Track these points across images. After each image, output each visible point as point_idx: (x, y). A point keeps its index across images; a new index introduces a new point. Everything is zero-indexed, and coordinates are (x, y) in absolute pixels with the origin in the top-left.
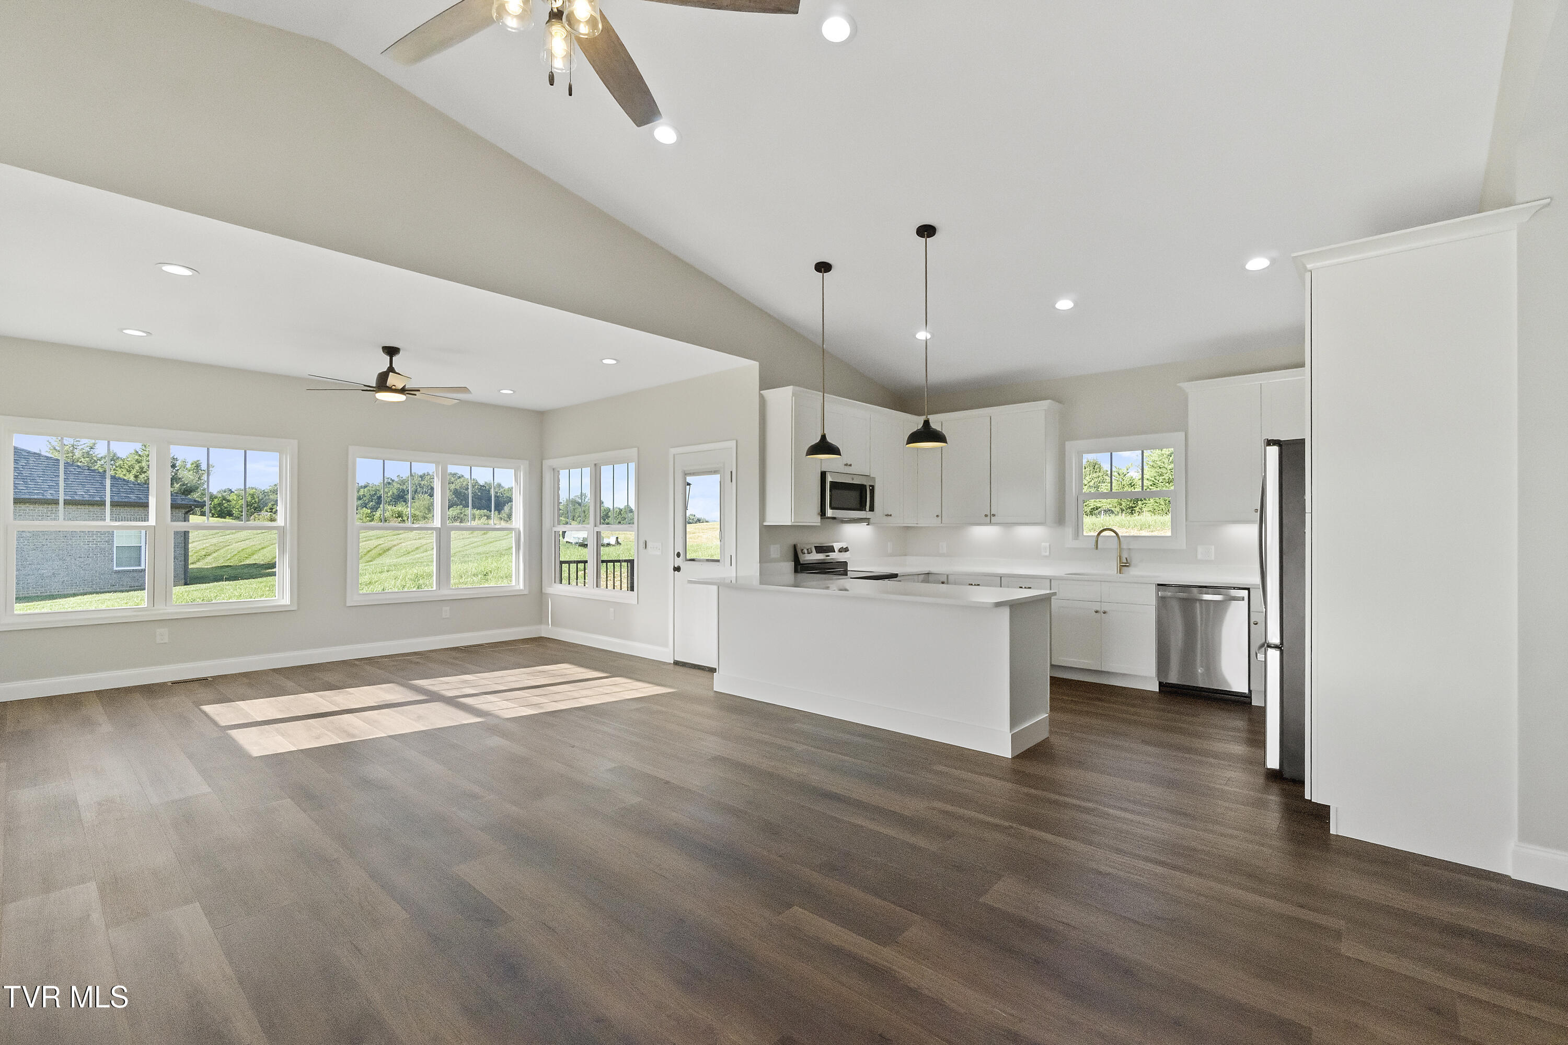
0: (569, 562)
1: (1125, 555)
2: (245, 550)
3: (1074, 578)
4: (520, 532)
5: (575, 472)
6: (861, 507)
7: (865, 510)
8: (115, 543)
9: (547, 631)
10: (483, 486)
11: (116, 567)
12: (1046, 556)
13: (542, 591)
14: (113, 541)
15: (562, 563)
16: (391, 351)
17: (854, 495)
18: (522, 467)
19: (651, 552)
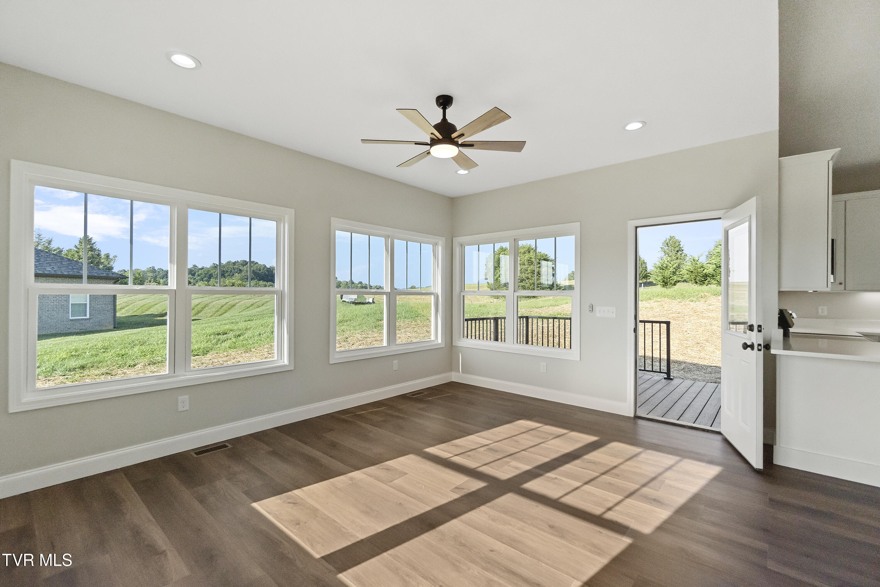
2: (145, 305)
8: (70, 301)
9: (458, 377)
10: (269, 269)
11: (71, 317)
13: (452, 344)
14: (69, 300)
18: (440, 243)
19: (598, 315)
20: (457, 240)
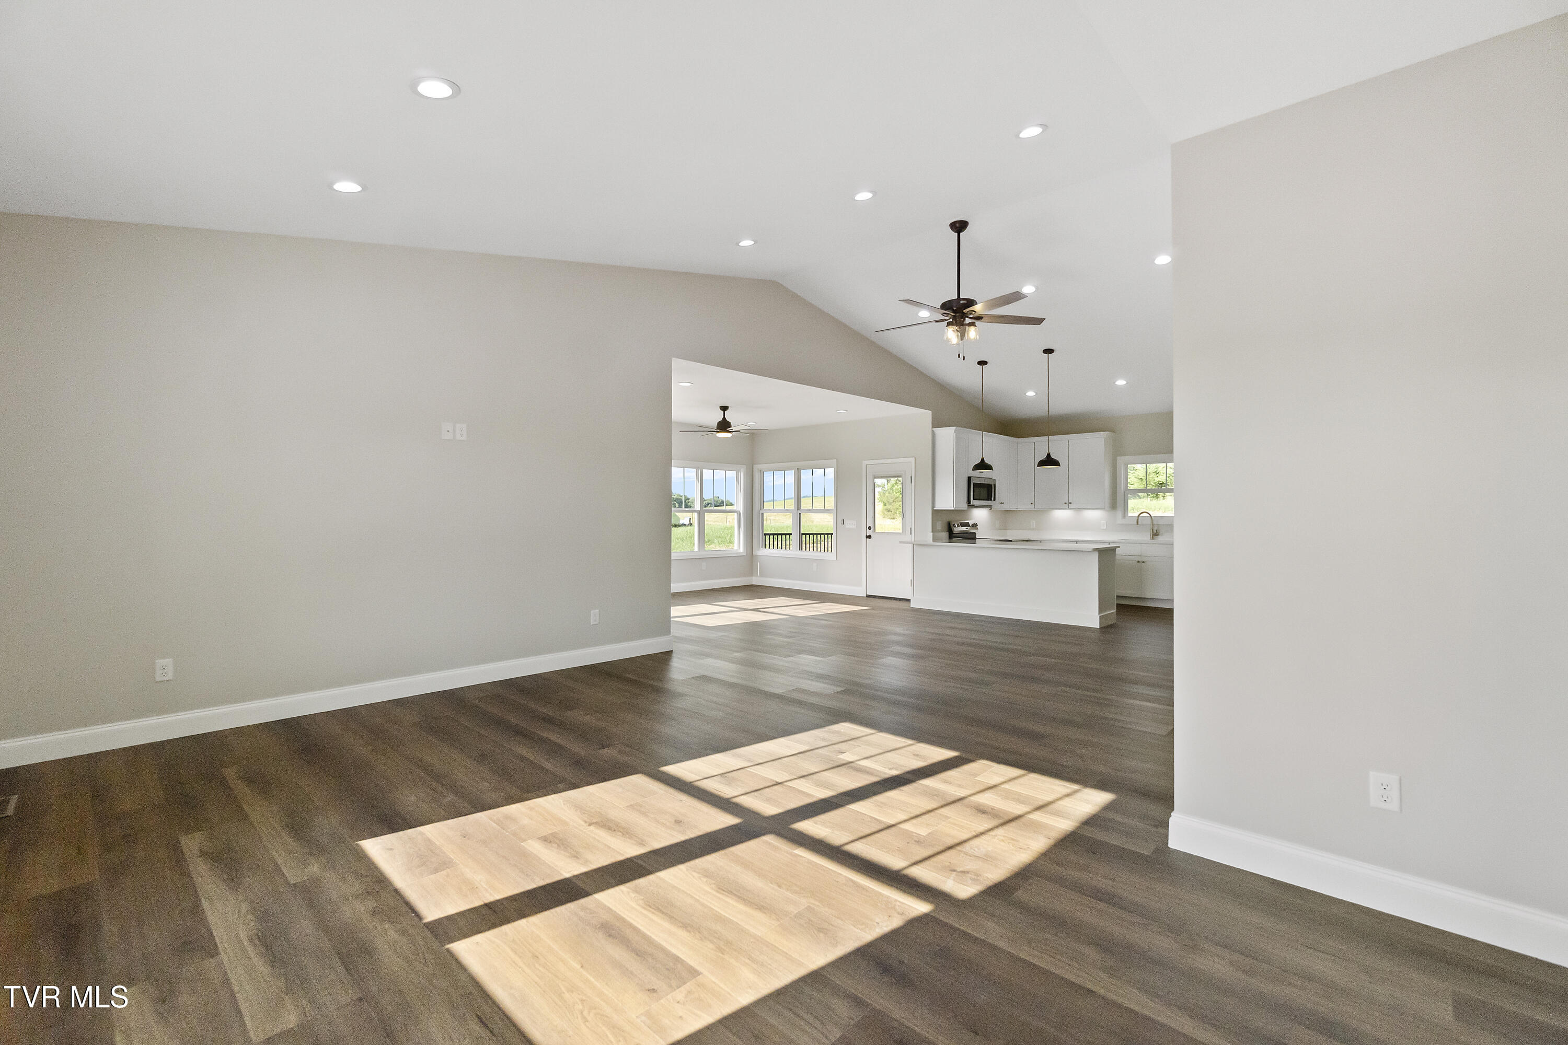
1: (1155, 528)
3: (1125, 542)
4: (740, 514)
5: (779, 475)
6: (989, 498)
7: (991, 500)
9: (755, 581)
12: (1104, 529)
13: (753, 553)
15: (765, 535)
16: (724, 409)
17: (984, 492)
18: (742, 470)
19: (847, 527)
20: (757, 467)
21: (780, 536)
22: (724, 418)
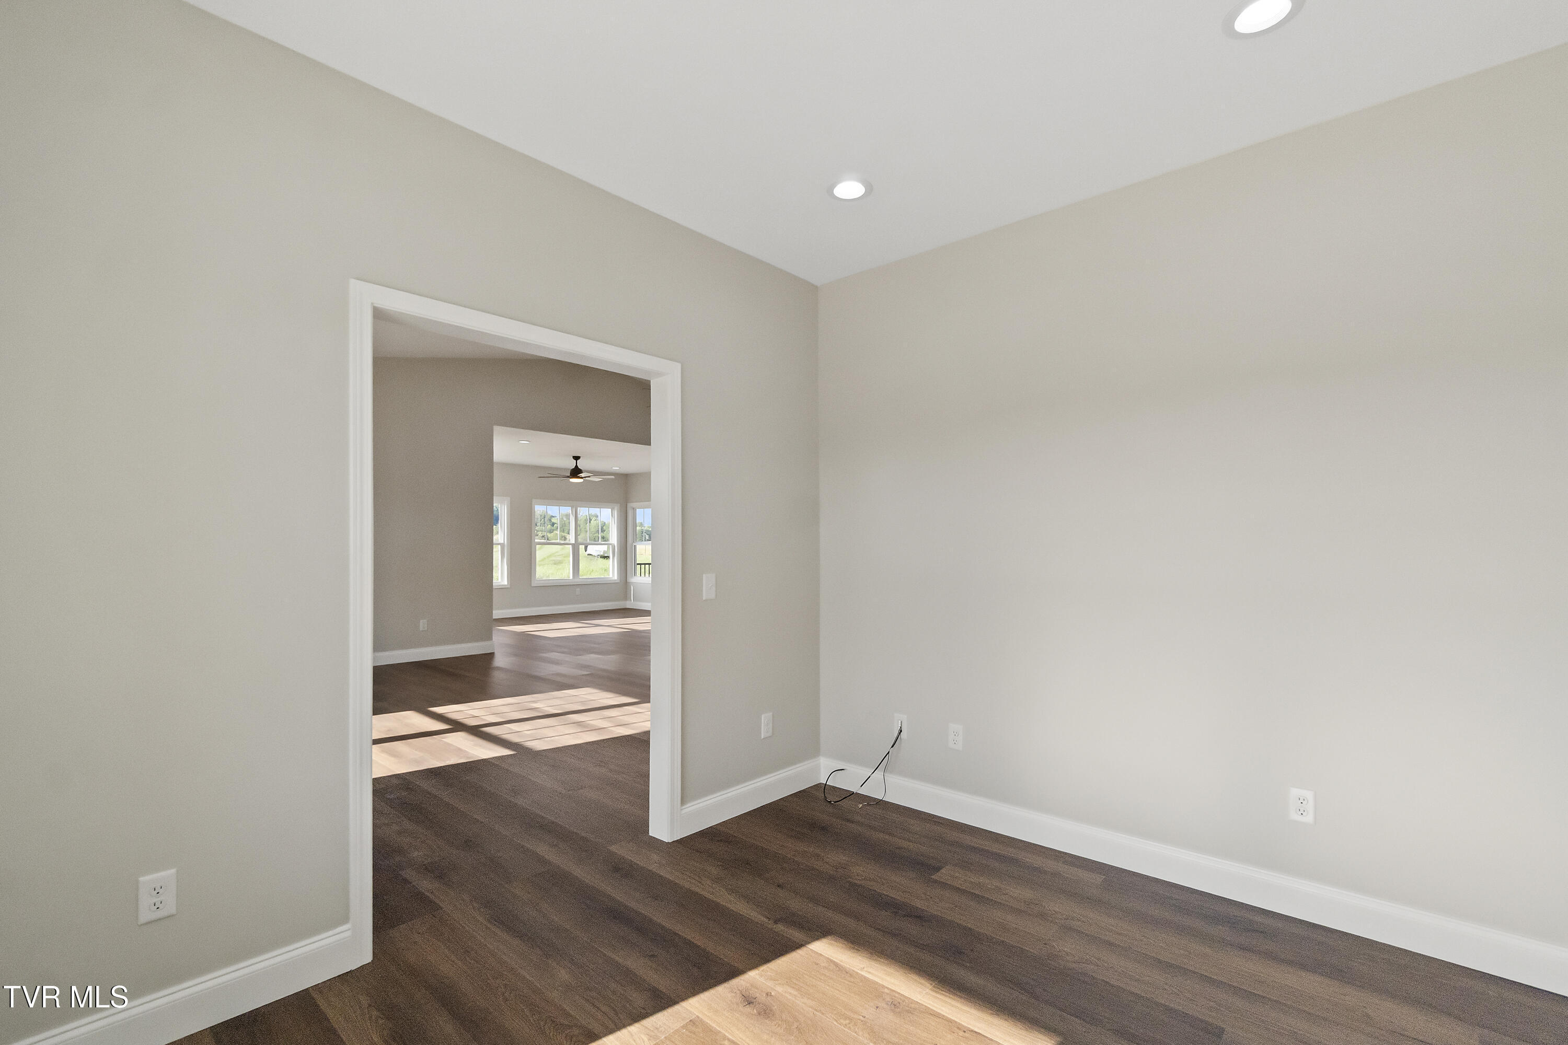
0: (641, 564)
4: (614, 546)
9: (630, 604)
13: (626, 580)
15: (638, 564)
16: (576, 458)
18: (616, 508)
20: (630, 505)
21: (643, 566)
22: (576, 466)
